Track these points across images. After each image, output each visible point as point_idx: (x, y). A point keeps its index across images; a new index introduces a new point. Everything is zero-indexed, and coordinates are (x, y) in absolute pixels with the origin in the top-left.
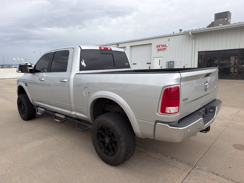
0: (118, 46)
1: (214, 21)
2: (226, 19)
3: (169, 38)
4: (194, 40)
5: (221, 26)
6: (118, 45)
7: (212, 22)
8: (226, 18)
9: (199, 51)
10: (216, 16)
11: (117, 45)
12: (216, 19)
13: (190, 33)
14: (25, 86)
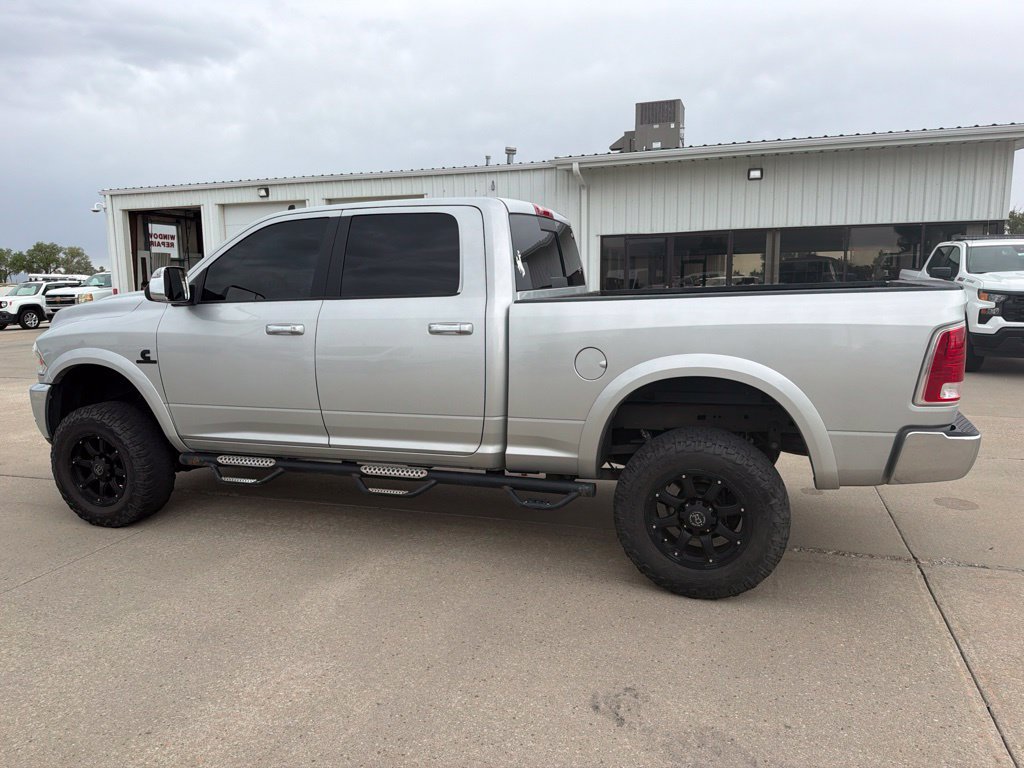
0: (268, 195)
1: (634, 129)
2: (673, 126)
3: (493, 178)
4: (584, 193)
5: (657, 151)
6: (267, 191)
7: (626, 133)
8: (674, 121)
9: (604, 233)
10: (642, 111)
11: (263, 193)
12: (642, 123)
13: (576, 167)
14: (138, 362)
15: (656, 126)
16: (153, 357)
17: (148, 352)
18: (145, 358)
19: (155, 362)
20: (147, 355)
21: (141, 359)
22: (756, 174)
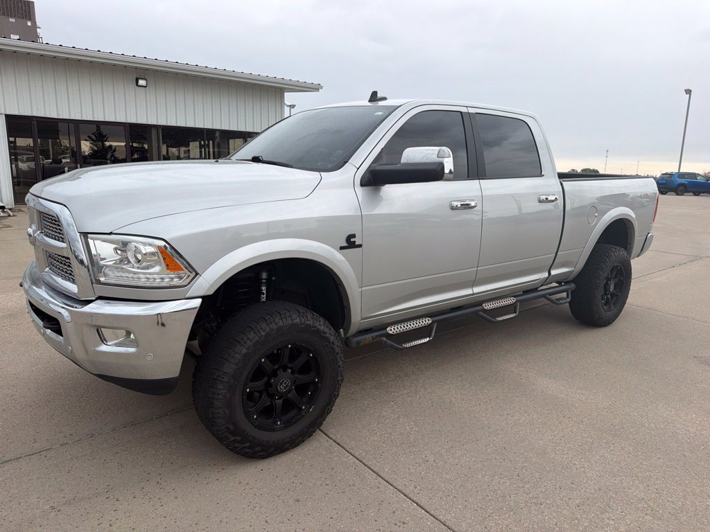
2: (30, 24)
8: (30, 20)
9: (9, 112)
14: (342, 248)
15: (12, 20)
16: (358, 241)
17: (354, 236)
18: (351, 243)
19: (360, 246)
20: (352, 240)
21: (346, 245)
22: (142, 82)
